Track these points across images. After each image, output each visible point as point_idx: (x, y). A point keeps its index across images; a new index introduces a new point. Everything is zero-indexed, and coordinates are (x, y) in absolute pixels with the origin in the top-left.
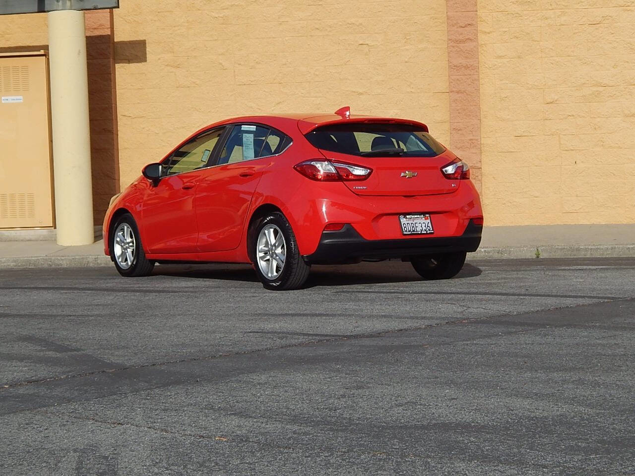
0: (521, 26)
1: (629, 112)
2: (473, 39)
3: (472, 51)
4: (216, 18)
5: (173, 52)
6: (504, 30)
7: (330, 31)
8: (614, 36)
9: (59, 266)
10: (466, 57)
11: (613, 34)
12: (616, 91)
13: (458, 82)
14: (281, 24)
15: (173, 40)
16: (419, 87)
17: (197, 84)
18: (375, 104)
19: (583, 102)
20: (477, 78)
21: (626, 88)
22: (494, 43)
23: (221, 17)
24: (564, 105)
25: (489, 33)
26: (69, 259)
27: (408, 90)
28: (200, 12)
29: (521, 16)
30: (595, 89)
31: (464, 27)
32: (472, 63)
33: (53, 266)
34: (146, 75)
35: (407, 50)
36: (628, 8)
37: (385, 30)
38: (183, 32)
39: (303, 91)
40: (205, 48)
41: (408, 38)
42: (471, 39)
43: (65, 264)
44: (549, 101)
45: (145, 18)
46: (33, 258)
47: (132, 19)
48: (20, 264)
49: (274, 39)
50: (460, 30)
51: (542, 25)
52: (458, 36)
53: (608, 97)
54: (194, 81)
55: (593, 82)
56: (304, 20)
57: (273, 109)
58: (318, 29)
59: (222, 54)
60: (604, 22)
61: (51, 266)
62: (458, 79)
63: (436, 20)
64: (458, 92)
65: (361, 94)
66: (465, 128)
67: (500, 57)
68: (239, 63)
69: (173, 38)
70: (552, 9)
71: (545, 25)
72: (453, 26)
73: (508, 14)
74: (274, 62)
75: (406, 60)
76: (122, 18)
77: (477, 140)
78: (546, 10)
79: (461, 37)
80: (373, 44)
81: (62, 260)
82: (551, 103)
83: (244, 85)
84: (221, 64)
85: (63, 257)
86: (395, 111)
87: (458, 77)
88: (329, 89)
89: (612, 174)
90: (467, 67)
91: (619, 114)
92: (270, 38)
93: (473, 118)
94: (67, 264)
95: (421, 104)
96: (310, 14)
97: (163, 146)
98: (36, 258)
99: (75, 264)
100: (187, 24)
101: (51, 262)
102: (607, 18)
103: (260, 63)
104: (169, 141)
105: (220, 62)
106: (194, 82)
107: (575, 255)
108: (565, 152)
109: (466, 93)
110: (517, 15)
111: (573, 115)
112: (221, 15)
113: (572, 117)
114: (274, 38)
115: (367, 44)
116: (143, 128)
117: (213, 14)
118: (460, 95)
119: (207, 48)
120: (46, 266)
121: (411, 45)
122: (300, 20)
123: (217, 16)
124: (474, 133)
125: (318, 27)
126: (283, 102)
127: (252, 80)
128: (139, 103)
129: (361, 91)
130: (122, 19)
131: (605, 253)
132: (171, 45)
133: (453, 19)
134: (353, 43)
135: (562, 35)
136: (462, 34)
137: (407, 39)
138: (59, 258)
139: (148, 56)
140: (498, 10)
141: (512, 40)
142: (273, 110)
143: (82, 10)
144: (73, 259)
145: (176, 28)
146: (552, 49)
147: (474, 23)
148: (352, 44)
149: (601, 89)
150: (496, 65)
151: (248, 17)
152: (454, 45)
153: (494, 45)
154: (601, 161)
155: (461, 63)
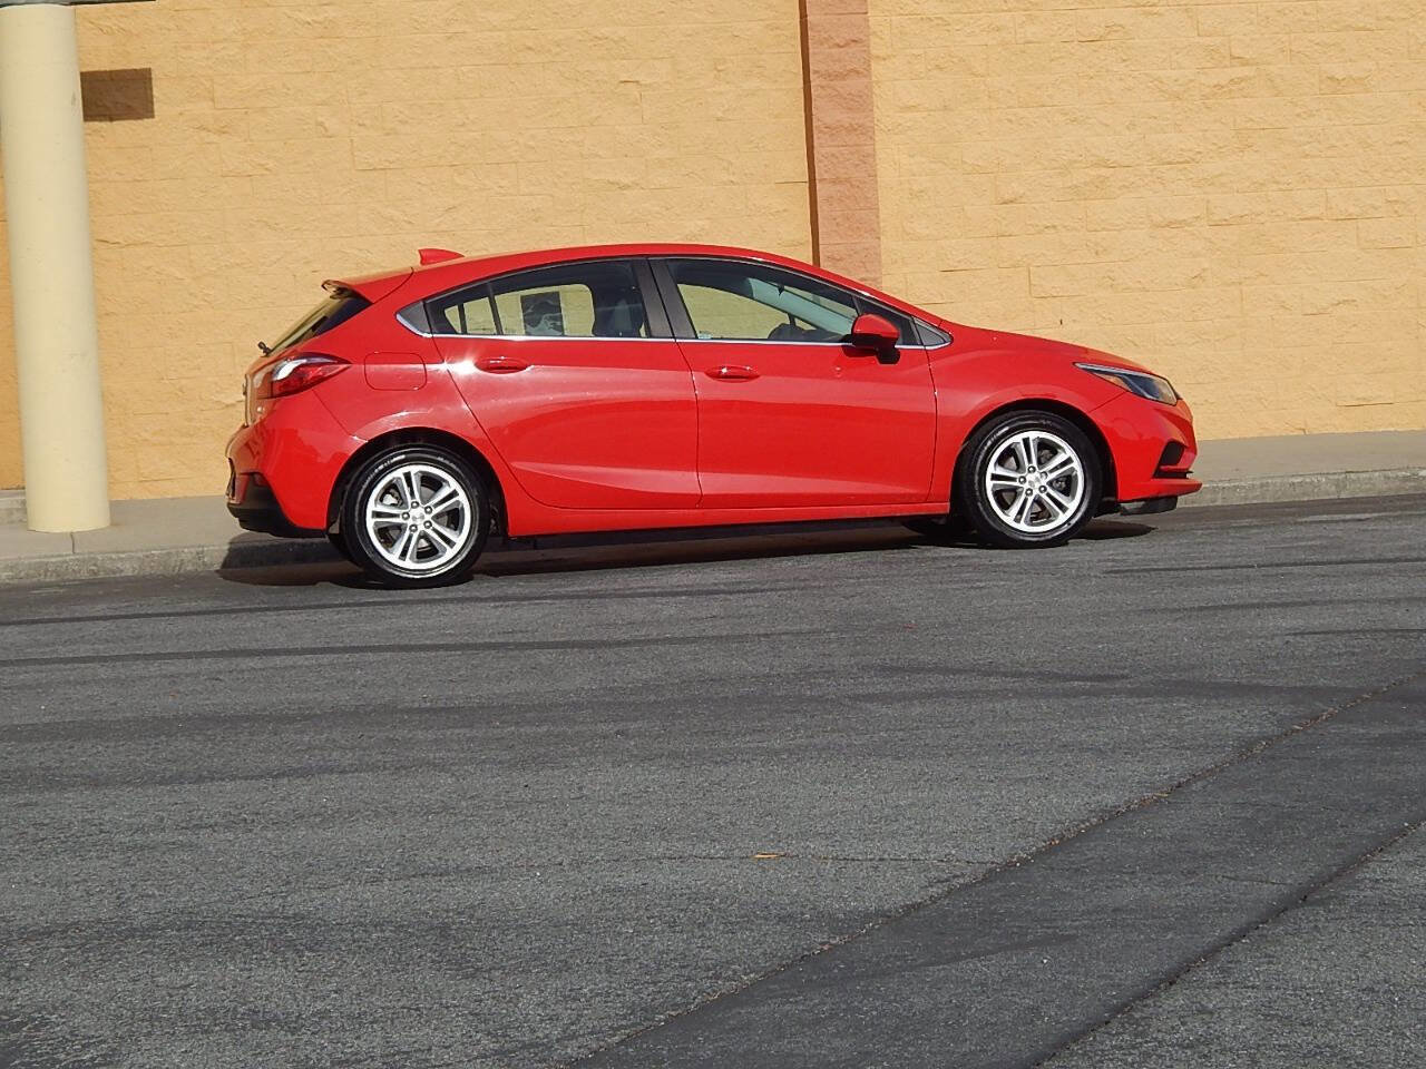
0: (948, 44)
1: (1161, 219)
2: (863, 72)
3: (861, 96)
4: (309, 24)
5: (213, 100)
6: (915, 52)
7: (557, 54)
8: (1127, 66)
9: (114, 573)
10: (850, 109)
11: (1124, 60)
12: (1136, 175)
13: (835, 161)
14: (449, 38)
15: (210, 72)
16: (747, 171)
17: (267, 169)
18: (657, 209)
19: (1072, 199)
20: (871, 152)
21: (1152, 171)
22: (896, 80)
23: (320, 23)
24: (1036, 206)
25: (884, 59)
26: (139, 558)
27: (725, 179)
28: (271, 9)
29: (949, 24)
30: (1093, 172)
31: (842, 47)
32: (861, 122)
33: (102, 575)
34: (151, 150)
35: (721, 93)
36: (1155, 10)
37: (673, 51)
38: (233, 56)
39: (503, 183)
40: (285, 90)
41: (719, 68)
42: (858, 72)
43: (129, 569)
44: (1007, 197)
45: (146, 24)
46: (54, 560)
47: (115, 25)
48: (22, 574)
49: (440, 71)
50: (835, 51)
51: (989, 44)
52: (831, 64)
53: (1120, 189)
54: (263, 162)
55: (1092, 158)
56: (500, 30)
57: (437, 221)
58: (530, 48)
59: (323, 103)
60: (1109, 37)
61: (95, 574)
62: (833, 155)
63: (779, 32)
64: (834, 182)
65: (627, 187)
66: (850, 255)
67: (909, 108)
68: (361, 122)
69: (211, 68)
70: (1010, 11)
71: (995, 42)
72: (822, 44)
73: (922, 19)
74: (440, 120)
75: (720, 114)
76: (92, 23)
77: (875, 280)
78: (997, 11)
79: (837, 67)
80: (649, 81)
81: (121, 559)
82: (1012, 202)
83: (375, 169)
84: (321, 124)
85: (123, 552)
86: (700, 223)
87: (834, 150)
88: (559, 177)
89: (1130, 344)
90: (851, 129)
91: (1142, 223)
92: (427, 68)
93: (866, 235)
94: (134, 569)
95: (753, 208)
96: (512, 17)
97: (196, 307)
98: (59, 559)
99: (151, 567)
100: (243, 38)
101: (95, 565)
102: (1115, 28)
103: (407, 122)
104: (208, 295)
105: (320, 119)
106: (262, 165)
107: (1193, 502)
108: (1039, 301)
109: (850, 182)
110: (940, 22)
111: (1054, 227)
112: (320, 18)
113: (1053, 231)
114: (435, 67)
115: (637, 82)
116: (148, 268)
117: (302, 16)
118: (838, 187)
119: (289, 89)
120: (84, 575)
121: (728, 83)
122: (490, 30)
123: (309, 20)
124: (867, 265)
125: (530, 44)
126: (460, 205)
127: (391, 159)
128: (135, 213)
129: (626, 181)
130: (92, 26)
131: (1250, 496)
132: (208, 84)
133: (820, 28)
134: (606, 78)
135: (1031, 62)
136: (839, 61)
137: (719, 71)
138: (114, 556)
139: (156, 107)
140: (902, 12)
141: (931, 73)
142: (438, 225)
143: (71, 4)
144: (147, 557)
145: (218, 46)
146: (1009, 92)
147: (864, 38)
148: (606, 82)
149: (1103, 172)
150: (900, 125)
151: (378, 23)
152: (824, 83)
153: (896, 82)
154: (1110, 319)
155: (838, 121)
